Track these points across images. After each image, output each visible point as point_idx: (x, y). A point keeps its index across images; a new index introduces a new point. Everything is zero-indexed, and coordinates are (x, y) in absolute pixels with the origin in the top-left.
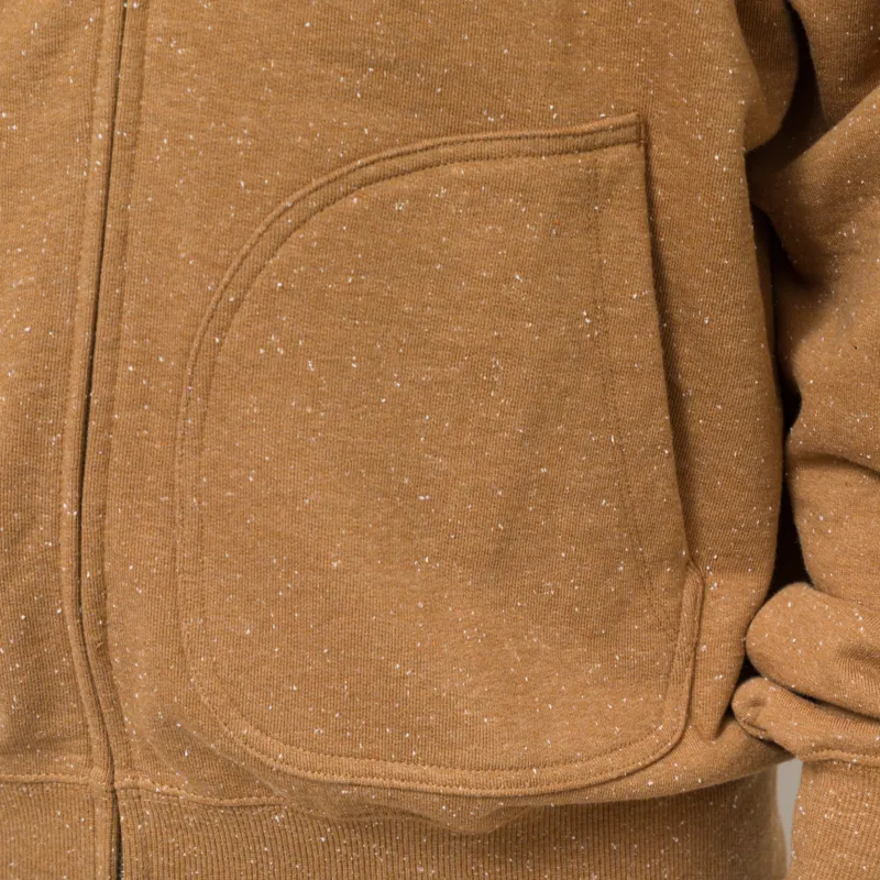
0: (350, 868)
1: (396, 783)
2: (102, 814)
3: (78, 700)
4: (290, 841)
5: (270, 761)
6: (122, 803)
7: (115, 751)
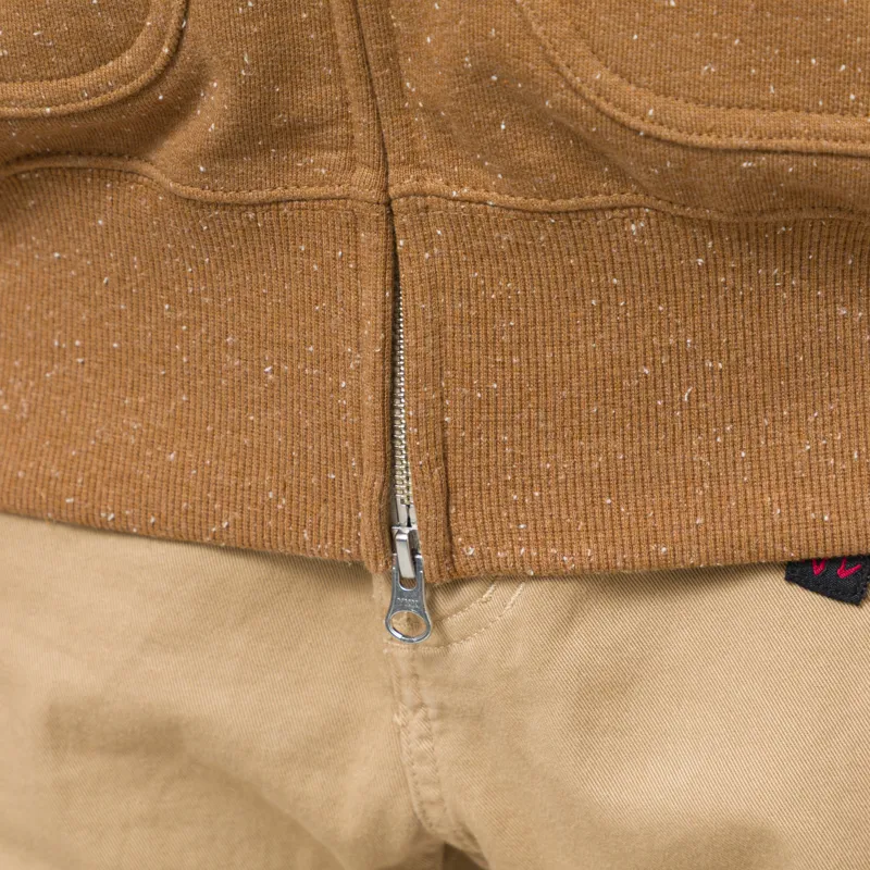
0: (739, 309)
1: (825, 144)
2: (371, 239)
3: (336, 62)
4: (651, 266)
5: (634, 122)
6: (401, 220)
7: (389, 138)
